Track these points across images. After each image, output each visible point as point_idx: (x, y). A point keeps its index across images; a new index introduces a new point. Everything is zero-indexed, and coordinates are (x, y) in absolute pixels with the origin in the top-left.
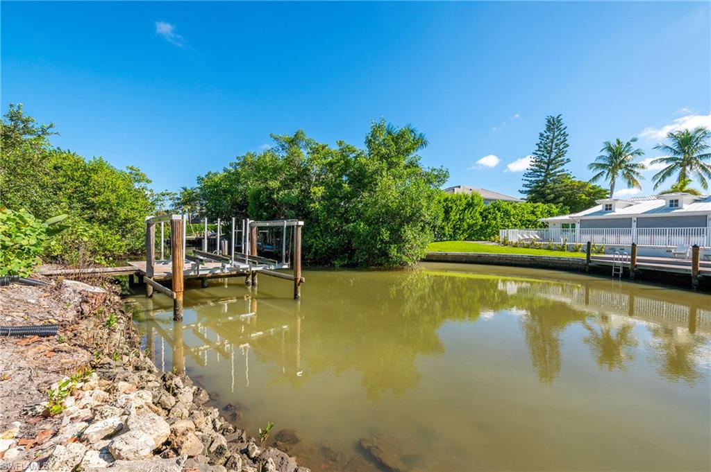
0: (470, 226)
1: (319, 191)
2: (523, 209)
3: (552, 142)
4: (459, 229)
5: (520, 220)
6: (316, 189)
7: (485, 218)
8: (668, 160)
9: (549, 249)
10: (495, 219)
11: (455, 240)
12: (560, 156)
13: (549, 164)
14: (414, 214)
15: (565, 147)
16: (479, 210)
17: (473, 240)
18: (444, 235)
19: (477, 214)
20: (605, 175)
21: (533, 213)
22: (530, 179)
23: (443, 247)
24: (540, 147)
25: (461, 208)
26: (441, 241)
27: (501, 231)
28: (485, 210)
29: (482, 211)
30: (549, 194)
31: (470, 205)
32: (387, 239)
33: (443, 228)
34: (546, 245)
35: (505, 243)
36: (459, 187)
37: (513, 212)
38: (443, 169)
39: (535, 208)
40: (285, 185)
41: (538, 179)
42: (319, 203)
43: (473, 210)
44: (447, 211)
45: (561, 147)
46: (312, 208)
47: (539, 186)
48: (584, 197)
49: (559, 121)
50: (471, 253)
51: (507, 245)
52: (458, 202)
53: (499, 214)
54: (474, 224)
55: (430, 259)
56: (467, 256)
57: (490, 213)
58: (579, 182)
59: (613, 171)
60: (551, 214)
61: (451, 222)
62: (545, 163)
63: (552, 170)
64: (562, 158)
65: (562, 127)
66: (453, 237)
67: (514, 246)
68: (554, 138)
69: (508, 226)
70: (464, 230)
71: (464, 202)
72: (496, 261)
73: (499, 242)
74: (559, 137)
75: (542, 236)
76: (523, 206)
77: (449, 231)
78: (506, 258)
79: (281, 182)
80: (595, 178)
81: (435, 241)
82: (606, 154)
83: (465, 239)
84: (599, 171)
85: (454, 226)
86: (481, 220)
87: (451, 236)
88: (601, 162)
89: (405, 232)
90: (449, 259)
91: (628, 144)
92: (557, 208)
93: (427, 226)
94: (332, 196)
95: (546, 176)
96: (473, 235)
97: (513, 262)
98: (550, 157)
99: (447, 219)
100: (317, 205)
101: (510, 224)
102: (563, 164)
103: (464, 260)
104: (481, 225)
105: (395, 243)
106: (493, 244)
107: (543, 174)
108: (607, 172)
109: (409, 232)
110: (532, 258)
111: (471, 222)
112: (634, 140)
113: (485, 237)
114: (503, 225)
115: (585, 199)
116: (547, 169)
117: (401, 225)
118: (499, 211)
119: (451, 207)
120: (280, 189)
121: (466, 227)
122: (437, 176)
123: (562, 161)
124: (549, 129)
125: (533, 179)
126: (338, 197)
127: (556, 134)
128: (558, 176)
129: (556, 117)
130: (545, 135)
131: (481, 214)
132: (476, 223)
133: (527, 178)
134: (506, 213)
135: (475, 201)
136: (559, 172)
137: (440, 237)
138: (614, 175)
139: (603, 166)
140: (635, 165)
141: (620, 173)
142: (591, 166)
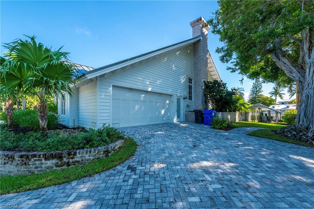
15: (261, 87)
20: (274, 96)
22: (251, 96)
24: (253, 87)
41: (253, 96)
47: (253, 99)
63: (258, 93)
64: (261, 90)
80: (271, 97)
82: (274, 90)
84: (272, 95)
88: (272, 92)
95: (255, 95)
102: (261, 92)
133: (249, 96)
136: (260, 94)
138: (276, 96)
139: (273, 94)
140: (282, 94)
141: (278, 95)
142: (269, 93)
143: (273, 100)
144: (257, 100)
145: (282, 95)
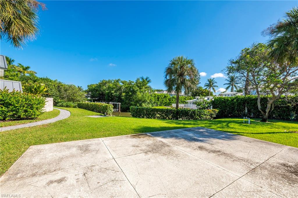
0: (165, 103)
1: (124, 94)
4: (162, 103)
6: (123, 94)
7: (169, 100)
8: (228, 84)
10: (173, 101)
19: (168, 99)
20: (208, 88)
25: (162, 98)
26: (157, 106)
28: (170, 98)
33: (157, 103)
40: (115, 92)
43: (166, 98)
44: (158, 98)
48: (204, 94)
52: (161, 96)
58: (203, 89)
59: (210, 87)
60: (190, 99)
61: (160, 101)
71: (164, 96)
76: (182, 97)
79: (114, 91)
80: (206, 89)
83: (164, 106)
87: (160, 105)
88: (207, 84)
91: (213, 80)
94: (127, 95)
96: (166, 105)
99: (158, 100)
100: (123, 97)
104: (169, 102)
111: (166, 101)
114: (175, 102)
120: (114, 93)
121: (164, 103)
131: (169, 99)
135: (167, 96)
139: (207, 86)
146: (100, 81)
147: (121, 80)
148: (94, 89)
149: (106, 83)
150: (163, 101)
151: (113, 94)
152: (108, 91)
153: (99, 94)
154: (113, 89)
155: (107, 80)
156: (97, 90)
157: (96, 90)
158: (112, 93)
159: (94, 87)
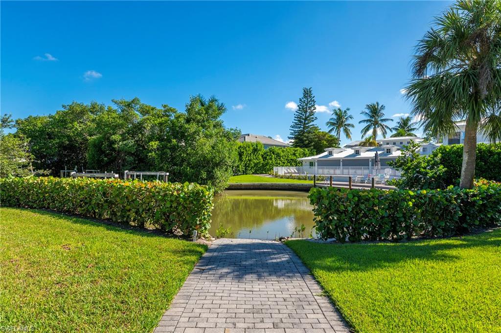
0: (256, 165)
1: (154, 144)
2: (288, 152)
3: (306, 105)
4: (248, 166)
5: (287, 159)
7: (265, 158)
8: (367, 121)
9: (299, 179)
10: (271, 159)
11: (247, 174)
12: (311, 115)
13: (306, 119)
14: (221, 161)
15: (314, 109)
16: (261, 153)
17: (258, 174)
18: (239, 171)
19: (260, 157)
20: (335, 130)
21: (294, 154)
22: (294, 129)
23: (239, 179)
24: (300, 108)
25: (249, 152)
26: (237, 175)
27: (274, 168)
28: (265, 154)
29: (263, 154)
30: (306, 140)
31: (255, 150)
32: (205, 177)
33: (238, 166)
34: (297, 176)
35: (276, 176)
36: (249, 135)
37: (282, 154)
38: (238, 129)
39: (295, 151)
40: (124, 137)
41: (299, 129)
42: (155, 152)
43: (257, 153)
44: (240, 155)
45: (312, 108)
46: (150, 156)
47: (300, 135)
48: (325, 143)
49: (310, 92)
50: (256, 183)
51: (277, 177)
52: (247, 149)
53: (274, 156)
54: (258, 163)
55: (231, 188)
56: (254, 185)
57: (268, 155)
58: (323, 132)
59: (338, 128)
60: (305, 155)
61: (243, 162)
62: (303, 119)
63: (307, 124)
64: (313, 116)
65: (313, 96)
66: (245, 173)
67: (281, 178)
68: (308, 103)
69: (279, 164)
70: (252, 168)
71: (251, 148)
72: (270, 188)
73: (273, 175)
74: (310, 103)
75: (298, 170)
76: (288, 150)
77: (242, 168)
78: (276, 185)
79: (121, 135)
80: (330, 131)
81: (234, 176)
82: (335, 117)
83: (253, 173)
84: (331, 128)
85: (246, 164)
86: (262, 160)
87: (243, 171)
88: (332, 121)
89: (215, 172)
90: (243, 188)
91: (345, 112)
92: (308, 151)
93: (228, 167)
94: (164, 147)
95: (303, 128)
96: (258, 170)
97: (280, 188)
98: (306, 115)
99: (241, 159)
100: (153, 154)
101: (281, 162)
102: (313, 121)
103: (252, 188)
104: (263, 163)
105: (210, 179)
106: (270, 176)
107: (302, 126)
108: (336, 128)
109: (218, 173)
110: (290, 185)
111: (256, 161)
112: (348, 109)
113: (265, 171)
114: (277, 163)
115: (326, 144)
116: (305, 123)
117: (213, 168)
118: (274, 154)
119: (243, 152)
120: (120, 140)
121: (253, 165)
122: (234, 134)
123: (313, 118)
124: (305, 97)
125: (297, 129)
126: (169, 148)
127: (309, 100)
128: (311, 128)
129: (308, 89)
130: (303, 100)
131: (262, 156)
132: (259, 162)
133: (292, 129)
134: (278, 155)
135: (259, 148)
136: (311, 126)
137: (236, 173)
138: (339, 130)
139: (333, 124)
140: (349, 125)
141: (342, 129)
142: (328, 123)
143: (334, 139)
144: (305, 138)
145: (350, 128)
146: (63, 106)
147: (142, 102)
148: (42, 132)
149: (82, 113)
150: (250, 160)
151: (116, 146)
152: (94, 137)
153: (61, 146)
154: (116, 127)
155: (87, 104)
156: (50, 136)
157: (48, 134)
158: (114, 142)
159: (39, 125)
